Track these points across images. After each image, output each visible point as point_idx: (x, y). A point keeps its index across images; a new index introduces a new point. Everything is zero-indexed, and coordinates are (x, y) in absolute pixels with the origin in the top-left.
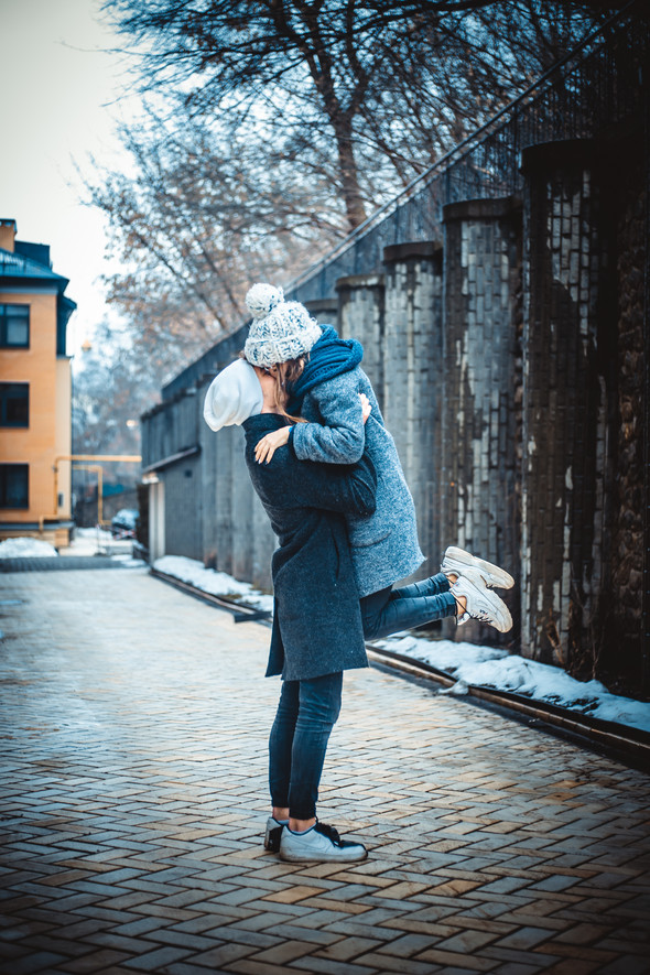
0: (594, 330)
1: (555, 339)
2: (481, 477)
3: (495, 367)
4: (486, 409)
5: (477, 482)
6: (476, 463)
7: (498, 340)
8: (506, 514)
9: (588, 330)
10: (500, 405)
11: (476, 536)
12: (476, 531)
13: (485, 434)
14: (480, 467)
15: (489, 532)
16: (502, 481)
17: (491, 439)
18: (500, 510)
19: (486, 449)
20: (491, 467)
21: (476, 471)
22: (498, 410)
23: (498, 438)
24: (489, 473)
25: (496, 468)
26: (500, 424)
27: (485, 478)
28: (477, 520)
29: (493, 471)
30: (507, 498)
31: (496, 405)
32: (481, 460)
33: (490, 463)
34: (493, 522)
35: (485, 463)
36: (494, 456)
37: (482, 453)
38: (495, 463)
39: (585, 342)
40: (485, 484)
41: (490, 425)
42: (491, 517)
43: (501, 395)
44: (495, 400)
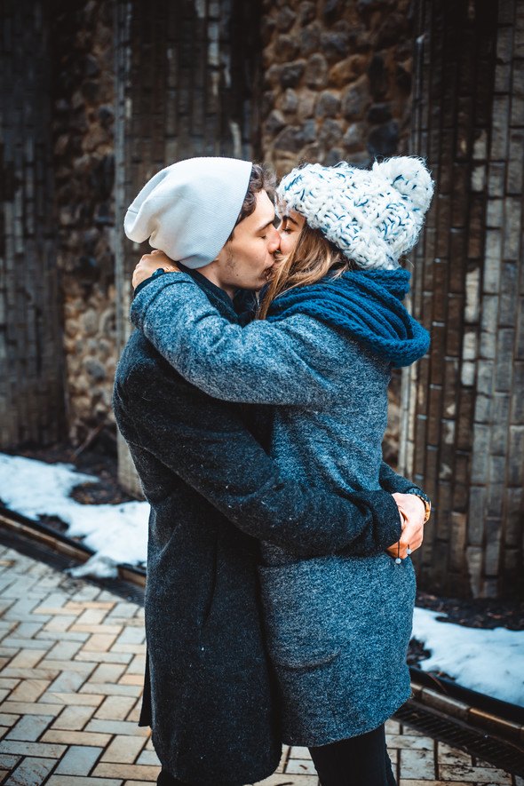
0: (227, 60)
1: (173, 69)
2: (14, 248)
3: (28, 109)
4: (18, 162)
5: (10, 254)
6: (8, 230)
7: (31, 75)
8: (46, 293)
9: (219, 58)
10: (36, 157)
11: (10, 320)
12: (11, 314)
13: (18, 195)
14: (13, 236)
15: (26, 316)
16: (40, 252)
17: (25, 201)
18: (38, 288)
19: (19, 213)
20: (26, 236)
21: (9, 241)
22: (33, 165)
23: (34, 200)
24: (24, 244)
25: (32, 237)
26: (36, 183)
27: (20, 249)
28: (11, 302)
29: (30, 242)
30: (46, 274)
31: (30, 158)
32: (13, 226)
33: (25, 230)
34: (31, 303)
35: (19, 231)
36: (30, 222)
37: (15, 218)
38: (31, 230)
39: (215, 76)
40: (19, 258)
41: (23, 183)
42: (28, 297)
43: (37, 146)
44: (29, 150)
